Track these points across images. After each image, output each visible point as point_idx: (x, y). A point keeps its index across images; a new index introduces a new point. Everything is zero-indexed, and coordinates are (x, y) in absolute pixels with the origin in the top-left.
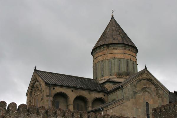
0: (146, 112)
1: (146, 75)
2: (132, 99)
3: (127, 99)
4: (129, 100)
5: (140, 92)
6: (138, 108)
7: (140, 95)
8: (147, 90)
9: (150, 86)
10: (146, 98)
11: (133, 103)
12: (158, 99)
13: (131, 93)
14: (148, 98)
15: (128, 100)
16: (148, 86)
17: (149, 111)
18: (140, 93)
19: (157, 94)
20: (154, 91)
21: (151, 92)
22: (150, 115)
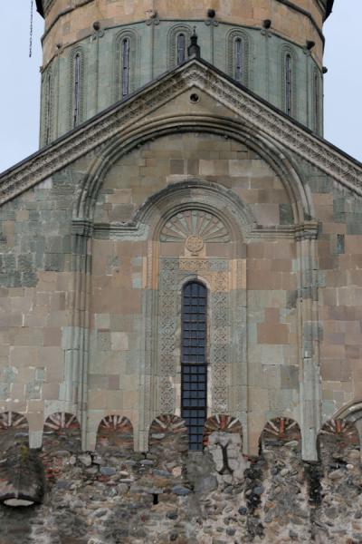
0: (177, 353)
1: (194, 98)
2: (53, 276)
3: (17, 275)
4: (32, 280)
5: (136, 219)
6: (106, 326)
7: (130, 237)
8: (200, 197)
9: (226, 167)
10: (188, 254)
11: (63, 296)
12: (293, 248)
13: (56, 233)
14: (203, 254)
15: (18, 284)
16: (206, 170)
17: (204, 339)
18: (131, 227)
19: (285, 216)
20: (263, 198)
21: (231, 208)
22: (209, 369)
